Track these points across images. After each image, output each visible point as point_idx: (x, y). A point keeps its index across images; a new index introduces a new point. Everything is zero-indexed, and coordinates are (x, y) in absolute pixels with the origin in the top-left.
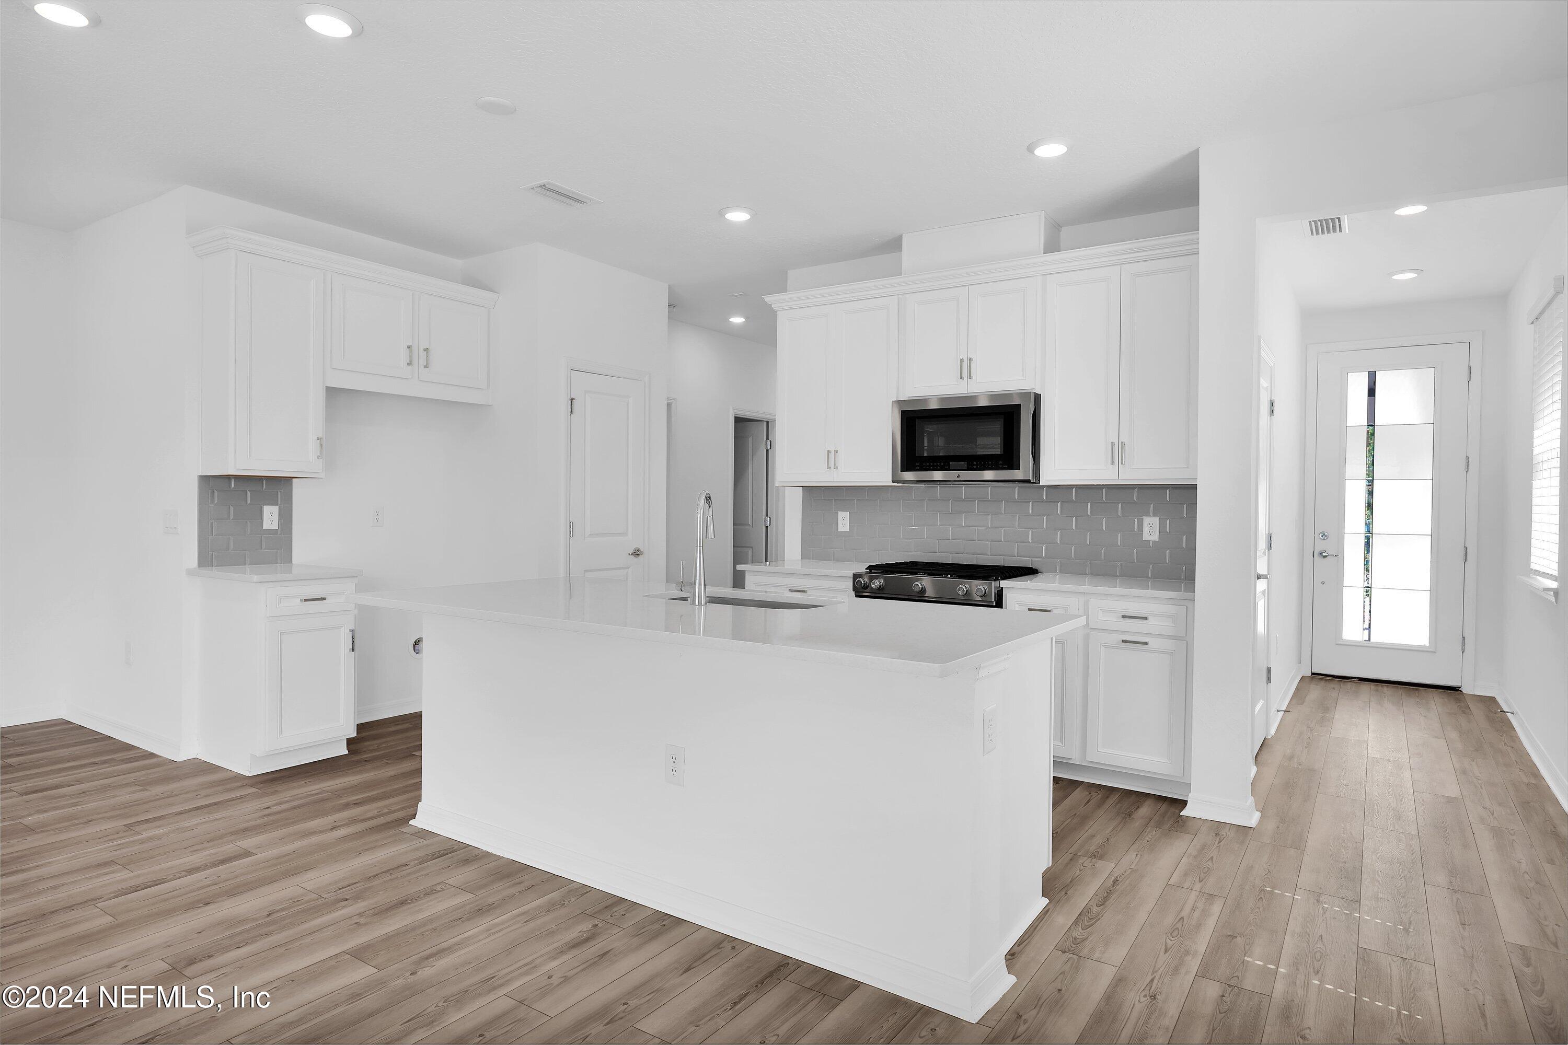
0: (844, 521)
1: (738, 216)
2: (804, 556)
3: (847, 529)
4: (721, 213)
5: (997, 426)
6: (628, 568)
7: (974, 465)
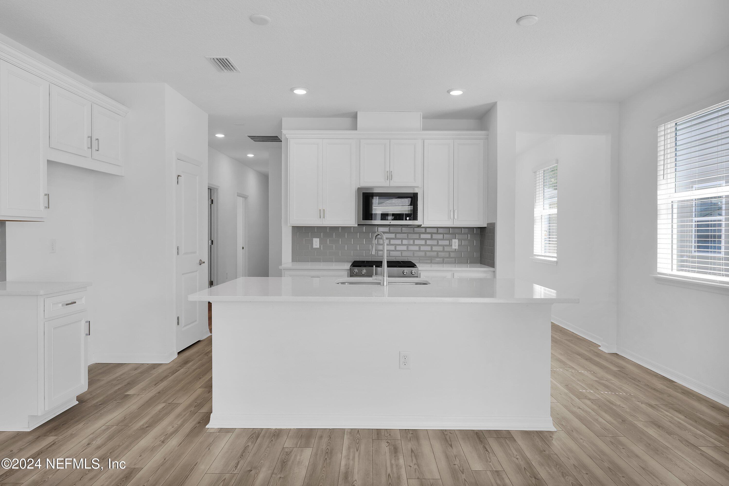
0: (316, 243)
1: (300, 92)
2: (293, 260)
3: (318, 246)
4: (292, 90)
5: (407, 201)
6: (197, 271)
7: (397, 218)
